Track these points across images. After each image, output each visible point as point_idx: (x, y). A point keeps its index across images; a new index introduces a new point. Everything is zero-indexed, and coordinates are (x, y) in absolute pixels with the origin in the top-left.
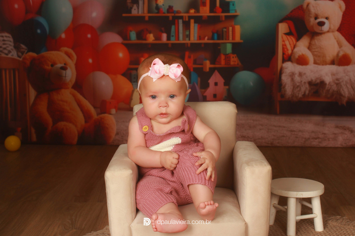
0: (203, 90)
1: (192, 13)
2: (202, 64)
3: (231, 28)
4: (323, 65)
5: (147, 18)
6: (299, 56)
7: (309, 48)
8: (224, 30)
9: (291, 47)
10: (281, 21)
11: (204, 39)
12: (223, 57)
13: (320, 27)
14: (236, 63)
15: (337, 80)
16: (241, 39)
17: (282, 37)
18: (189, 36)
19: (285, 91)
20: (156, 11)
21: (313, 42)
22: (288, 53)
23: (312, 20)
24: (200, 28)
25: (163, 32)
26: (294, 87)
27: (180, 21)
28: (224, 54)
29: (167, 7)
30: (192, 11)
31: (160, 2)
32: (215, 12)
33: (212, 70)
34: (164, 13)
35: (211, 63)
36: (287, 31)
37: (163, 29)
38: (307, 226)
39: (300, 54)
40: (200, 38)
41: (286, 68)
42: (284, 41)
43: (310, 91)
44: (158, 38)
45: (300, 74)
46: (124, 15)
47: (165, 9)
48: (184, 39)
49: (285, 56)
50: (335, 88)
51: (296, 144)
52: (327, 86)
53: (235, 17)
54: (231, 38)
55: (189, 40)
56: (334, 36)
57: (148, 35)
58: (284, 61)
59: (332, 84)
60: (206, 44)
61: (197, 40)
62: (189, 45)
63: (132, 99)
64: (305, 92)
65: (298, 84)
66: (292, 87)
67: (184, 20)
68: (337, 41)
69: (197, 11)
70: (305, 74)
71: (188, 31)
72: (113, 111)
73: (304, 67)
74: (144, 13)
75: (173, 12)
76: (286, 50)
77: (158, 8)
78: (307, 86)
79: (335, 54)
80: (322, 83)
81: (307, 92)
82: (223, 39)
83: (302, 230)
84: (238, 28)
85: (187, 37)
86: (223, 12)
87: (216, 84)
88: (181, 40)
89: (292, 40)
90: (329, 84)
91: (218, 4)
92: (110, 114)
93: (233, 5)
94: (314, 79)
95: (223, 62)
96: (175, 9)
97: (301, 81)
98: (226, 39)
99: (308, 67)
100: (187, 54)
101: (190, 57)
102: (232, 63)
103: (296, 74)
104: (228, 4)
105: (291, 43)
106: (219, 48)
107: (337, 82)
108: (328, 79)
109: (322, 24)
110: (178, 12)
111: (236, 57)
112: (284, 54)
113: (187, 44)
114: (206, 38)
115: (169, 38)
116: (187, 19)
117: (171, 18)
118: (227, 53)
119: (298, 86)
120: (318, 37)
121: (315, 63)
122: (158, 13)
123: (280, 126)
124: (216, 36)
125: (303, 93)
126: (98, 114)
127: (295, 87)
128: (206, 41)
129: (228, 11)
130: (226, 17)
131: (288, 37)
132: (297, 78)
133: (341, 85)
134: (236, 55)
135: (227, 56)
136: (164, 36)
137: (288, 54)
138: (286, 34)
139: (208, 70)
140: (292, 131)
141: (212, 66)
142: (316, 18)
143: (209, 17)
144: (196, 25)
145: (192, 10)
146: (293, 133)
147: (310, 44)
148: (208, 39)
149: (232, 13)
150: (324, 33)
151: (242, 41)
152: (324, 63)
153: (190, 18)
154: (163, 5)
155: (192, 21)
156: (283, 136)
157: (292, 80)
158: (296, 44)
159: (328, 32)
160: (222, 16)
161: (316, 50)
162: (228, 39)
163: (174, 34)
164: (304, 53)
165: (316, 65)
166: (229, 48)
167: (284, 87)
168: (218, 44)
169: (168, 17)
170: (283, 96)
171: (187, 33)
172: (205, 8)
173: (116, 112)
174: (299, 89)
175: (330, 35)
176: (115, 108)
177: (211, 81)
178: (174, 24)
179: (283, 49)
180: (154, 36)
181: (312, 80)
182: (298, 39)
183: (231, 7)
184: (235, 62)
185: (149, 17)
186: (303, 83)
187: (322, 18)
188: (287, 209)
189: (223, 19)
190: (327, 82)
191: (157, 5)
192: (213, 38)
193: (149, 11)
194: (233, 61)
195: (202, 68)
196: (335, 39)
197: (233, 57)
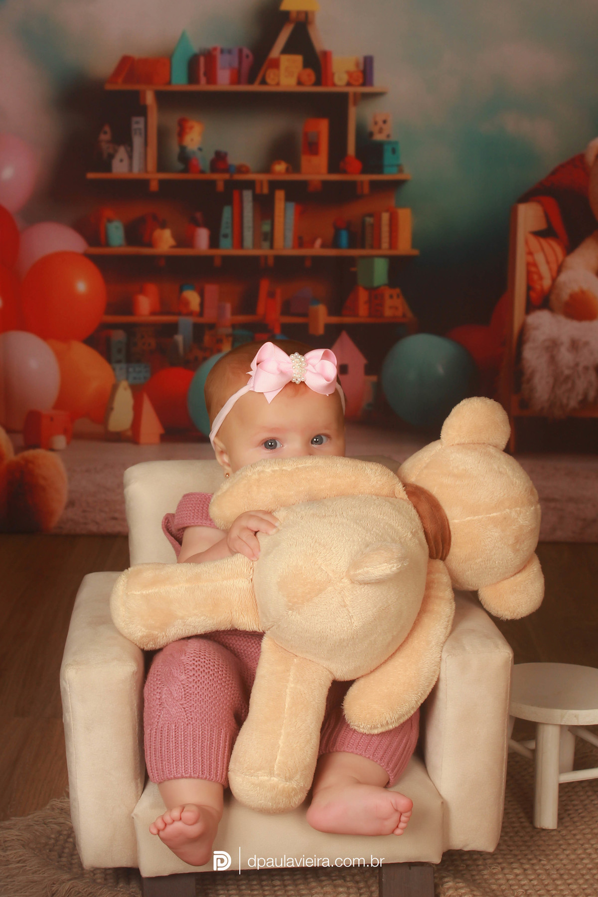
1: (280, 173)
2: (305, 315)
3: (385, 217)
5: (154, 186)
6: (572, 296)
8: (369, 220)
9: (550, 269)
10: (525, 198)
11: (311, 244)
12: (363, 296)
14: (399, 313)
16: (414, 246)
17: (527, 243)
18: (269, 237)
19: (532, 390)
20: (180, 166)
22: (542, 286)
24: (300, 215)
25: (198, 225)
26: (556, 380)
27: (248, 195)
28: (366, 289)
29: (211, 156)
30: (280, 167)
31: (192, 140)
32: (344, 172)
33: (334, 331)
34: (202, 172)
35: (331, 312)
36: (541, 225)
37: (198, 215)
38: (588, 796)
39: (575, 288)
40: (300, 242)
41: (536, 328)
42: (530, 253)
44: (184, 240)
45: (575, 345)
46: (91, 176)
47: (204, 160)
48: (256, 245)
49: (533, 295)
51: (559, 535)
53: (397, 184)
54: (385, 244)
55: (272, 247)
57: (158, 233)
58: (531, 307)
60: (317, 260)
61: (294, 247)
62: (271, 262)
63: (112, 409)
64: (586, 395)
65: (567, 372)
66: (551, 381)
67: (258, 191)
69: (294, 167)
70: (586, 344)
71: (269, 222)
72: (60, 441)
73: (585, 324)
74: (146, 171)
75: (227, 169)
76: (535, 277)
77: (185, 158)
78: (593, 376)
81: (592, 394)
82: (363, 246)
83: (576, 808)
84: (405, 216)
85: (265, 239)
86: (364, 171)
87: (343, 369)
88: (249, 249)
89: (554, 251)
91: (351, 148)
92: (52, 450)
93: (394, 151)
95: (363, 310)
96: (234, 160)
97: (577, 365)
98: (372, 247)
99: (595, 324)
100: (265, 286)
101: (271, 295)
102: (388, 313)
103: (562, 344)
104: (378, 149)
105: (552, 258)
106: (353, 269)
110: (241, 169)
111: (398, 296)
112: (530, 288)
113: (266, 258)
114: (318, 242)
115: (214, 242)
116: (266, 190)
117: (220, 186)
118: (376, 283)
119: (568, 378)
122: (186, 170)
124: (344, 237)
125: (580, 397)
126: (18, 450)
127: (559, 379)
128: (317, 249)
129: (379, 169)
130: (374, 184)
131: (543, 241)
132: (565, 356)
134: (398, 291)
135: (375, 294)
136: (203, 236)
137: (542, 289)
138: (538, 234)
139: (321, 330)
141: (334, 320)
143: (325, 183)
144: (291, 207)
145: (279, 163)
146: (552, 505)
148: (323, 246)
149: (389, 175)
151: (415, 252)
153: (274, 185)
154: (200, 149)
155: (280, 195)
157: (553, 360)
158: (564, 261)
160: (362, 182)
162: (379, 247)
163: (229, 231)
164: (585, 287)
166: (380, 271)
167: (530, 380)
168: (352, 261)
169: (213, 183)
170: (526, 404)
171: (266, 228)
172: (315, 160)
173: (68, 443)
174: (569, 385)
176: (65, 432)
178: (230, 202)
179: (529, 274)
180: (175, 236)
182: (570, 247)
183: (388, 158)
184: (396, 308)
185: (162, 182)
186: (580, 368)
188: (534, 752)
189: (366, 190)
191: (183, 149)
192: (335, 244)
193: (162, 166)
194: (391, 308)
195: (305, 327)
197: (391, 297)
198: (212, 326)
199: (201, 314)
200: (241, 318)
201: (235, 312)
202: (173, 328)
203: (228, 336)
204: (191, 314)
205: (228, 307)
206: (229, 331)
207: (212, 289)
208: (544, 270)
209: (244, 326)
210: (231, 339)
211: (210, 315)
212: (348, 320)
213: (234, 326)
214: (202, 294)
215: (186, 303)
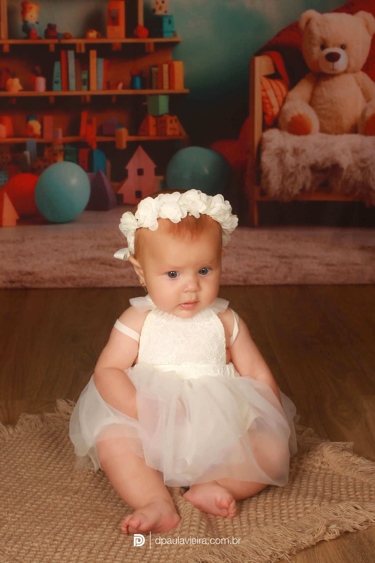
0: (117, 184)
1: (92, 38)
2: (113, 135)
3: (166, 67)
4: (336, 134)
5: (6, 49)
6: (293, 119)
7: (312, 103)
8: (155, 69)
9: (278, 101)
10: (260, 53)
11: (116, 87)
12: (152, 121)
13: (331, 64)
14: (177, 133)
15: (363, 161)
16: (185, 87)
17: (261, 83)
18: (87, 82)
19: (268, 183)
20: (24, 35)
21: (318, 92)
22: (273, 112)
23: (316, 50)
24: (107, 67)
25: (38, 75)
26: (284, 176)
27: (71, 54)
28: (154, 116)
29: (46, 27)
30: (93, 34)
31: (32, 16)
32: (136, 37)
33: (132, 147)
34: (39, 38)
35: (130, 134)
36: (271, 71)
37: (38, 68)
39: (296, 114)
40: (108, 85)
41: (270, 141)
42: (264, 90)
43: (313, 183)
44: (29, 86)
45: (296, 152)
47: (40, 30)
48: (78, 88)
49: (267, 118)
50: (358, 176)
51: (289, 280)
52: (344, 173)
53: (172, 45)
54: (166, 86)
55: (89, 89)
56: (357, 80)
57: (10, 81)
58: (265, 127)
59: (354, 169)
60: (119, 97)
61: (104, 89)
62: (88, 99)
64: (304, 186)
65: (291, 170)
66: (281, 177)
67: (78, 51)
68: (362, 90)
69: (103, 34)
70: (304, 151)
71: (86, 72)
73: (302, 138)
74: (1, 38)
75: (56, 36)
76: (268, 106)
77: (27, 28)
78: (308, 173)
79: (359, 113)
80: (336, 168)
81: (308, 185)
82: (151, 88)
84: (179, 67)
85: (84, 84)
86: (151, 36)
87: (140, 172)
88: (73, 91)
89: (280, 88)
90: (348, 169)
91: (141, 21)
93: (170, 22)
94: (320, 160)
95: (152, 131)
96: (61, 30)
97: (298, 165)
98: (157, 88)
99: (309, 137)
100: (85, 116)
101: (90, 122)
102: (169, 133)
103: (287, 151)
104: (160, 20)
105: (279, 93)
106: (144, 103)
107: (362, 165)
108: (346, 161)
109: (334, 57)
110: (66, 36)
111: (176, 121)
112: (264, 114)
113: (85, 96)
114: (121, 85)
115: (49, 87)
116: (83, 50)
117: (52, 48)
118: (161, 113)
119: (291, 174)
120: (327, 83)
121: (323, 130)
122: (27, 38)
123: (259, 249)
124: (138, 82)
125: (300, 187)
127: (286, 175)
128: (120, 90)
129: (160, 34)
130: (157, 45)
131: (272, 82)
132: (290, 160)
133: (370, 172)
134: (176, 117)
135: (160, 120)
136: (41, 83)
137: (273, 115)
138: (269, 77)
139: (124, 146)
140: (281, 257)
141: (133, 138)
142: (324, 46)
143: (124, 45)
144: (101, 61)
145: (92, 32)
146: (284, 260)
147: (313, 95)
148: (124, 88)
149: (167, 38)
150: (338, 75)
151: (187, 91)
152: (339, 130)
153: (89, 47)
154: (37, 23)
155: (93, 53)
156: (266, 267)
157: (281, 162)
158: (286, 95)
159: (346, 72)
160: (149, 44)
161: (324, 106)
162: (162, 88)
163: (59, 79)
164: (302, 112)
165: (324, 135)
166: (163, 104)
167: (266, 177)
168: (143, 98)
169: (47, 46)
170: (264, 192)
171: (85, 76)
172: (116, 29)
174: (293, 179)
175: (350, 78)
177: (132, 167)
178: (59, 59)
179: (264, 104)
180: (21, 83)
181: (317, 163)
182: (291, 86)
183: (166, 27)
184: (175, 129)
185: (11, 46)
186: (300, 167)
187: (334, 46)
189: (152, 49)
190: (345, 166)
191: (25, 22)
192: (132, 86)
193: (11, 34)
194: (171, 129)
195: (113, 144)
196: (359, 85)
197: (171, 122)
198: (49, 145)
199: (42, 136)
200: (70, 139)
201: (64, 135)
202: (22, 147)
203: (61, 151)
204: (35, 136)
205: (60, 131)
206: (61, 147)
207: (48, 119)
208: (274, 101)
209: (71, 144)
210: (62, 153)
211: (48, 137)
212: (142, 138)
213: (64, 144)
214: (42, 123)
215: (32, 129)
